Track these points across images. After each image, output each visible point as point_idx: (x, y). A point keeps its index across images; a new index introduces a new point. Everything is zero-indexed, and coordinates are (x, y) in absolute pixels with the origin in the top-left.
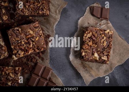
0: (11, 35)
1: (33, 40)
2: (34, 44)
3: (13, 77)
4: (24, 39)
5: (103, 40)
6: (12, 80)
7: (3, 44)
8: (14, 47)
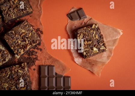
0: (7, 38)
1: (27, 37)
2: (29, 39)
3: (22, 72)
4: (19, 39)
5: (94, 35)
6: (22, 75)
7: (3, 49)
8: (14, 48)
